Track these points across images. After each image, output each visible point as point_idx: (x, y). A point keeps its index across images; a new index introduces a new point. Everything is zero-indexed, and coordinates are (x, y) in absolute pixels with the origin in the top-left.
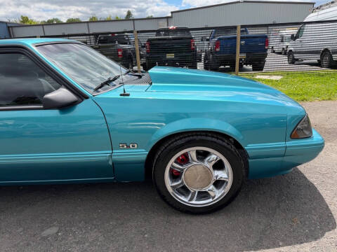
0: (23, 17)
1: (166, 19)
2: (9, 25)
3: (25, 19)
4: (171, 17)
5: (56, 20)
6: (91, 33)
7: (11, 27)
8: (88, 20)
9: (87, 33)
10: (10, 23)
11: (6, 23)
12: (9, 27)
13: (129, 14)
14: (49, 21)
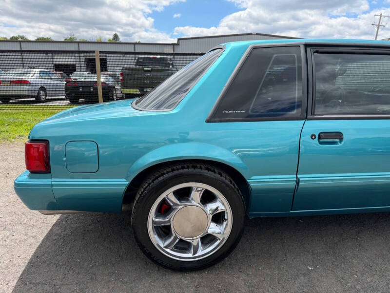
1: (172, 46)
4: (178, 44)
5: (22, 37)
13: (116, 37)
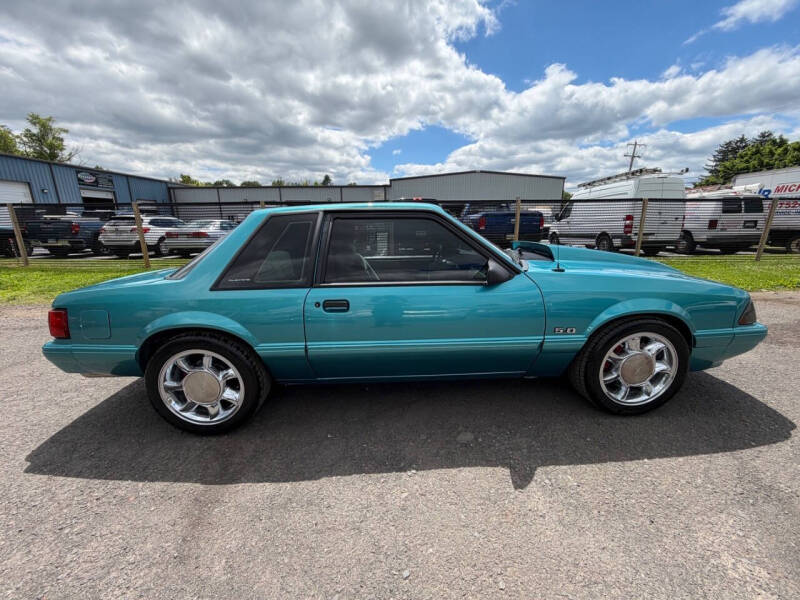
0: (182, 176)
1: (381, 189)
2: (170, 185)
3: (186, 179)
4: (390, 186)
5: (227, 182)
6: (283, 200)
7: (174, 188)
8: (270, 184)
9: (278, 200)
10: (171, 183)
11: (166, 182)
12: (169, 189)
13: (327, 178)
14: (216, 183)
